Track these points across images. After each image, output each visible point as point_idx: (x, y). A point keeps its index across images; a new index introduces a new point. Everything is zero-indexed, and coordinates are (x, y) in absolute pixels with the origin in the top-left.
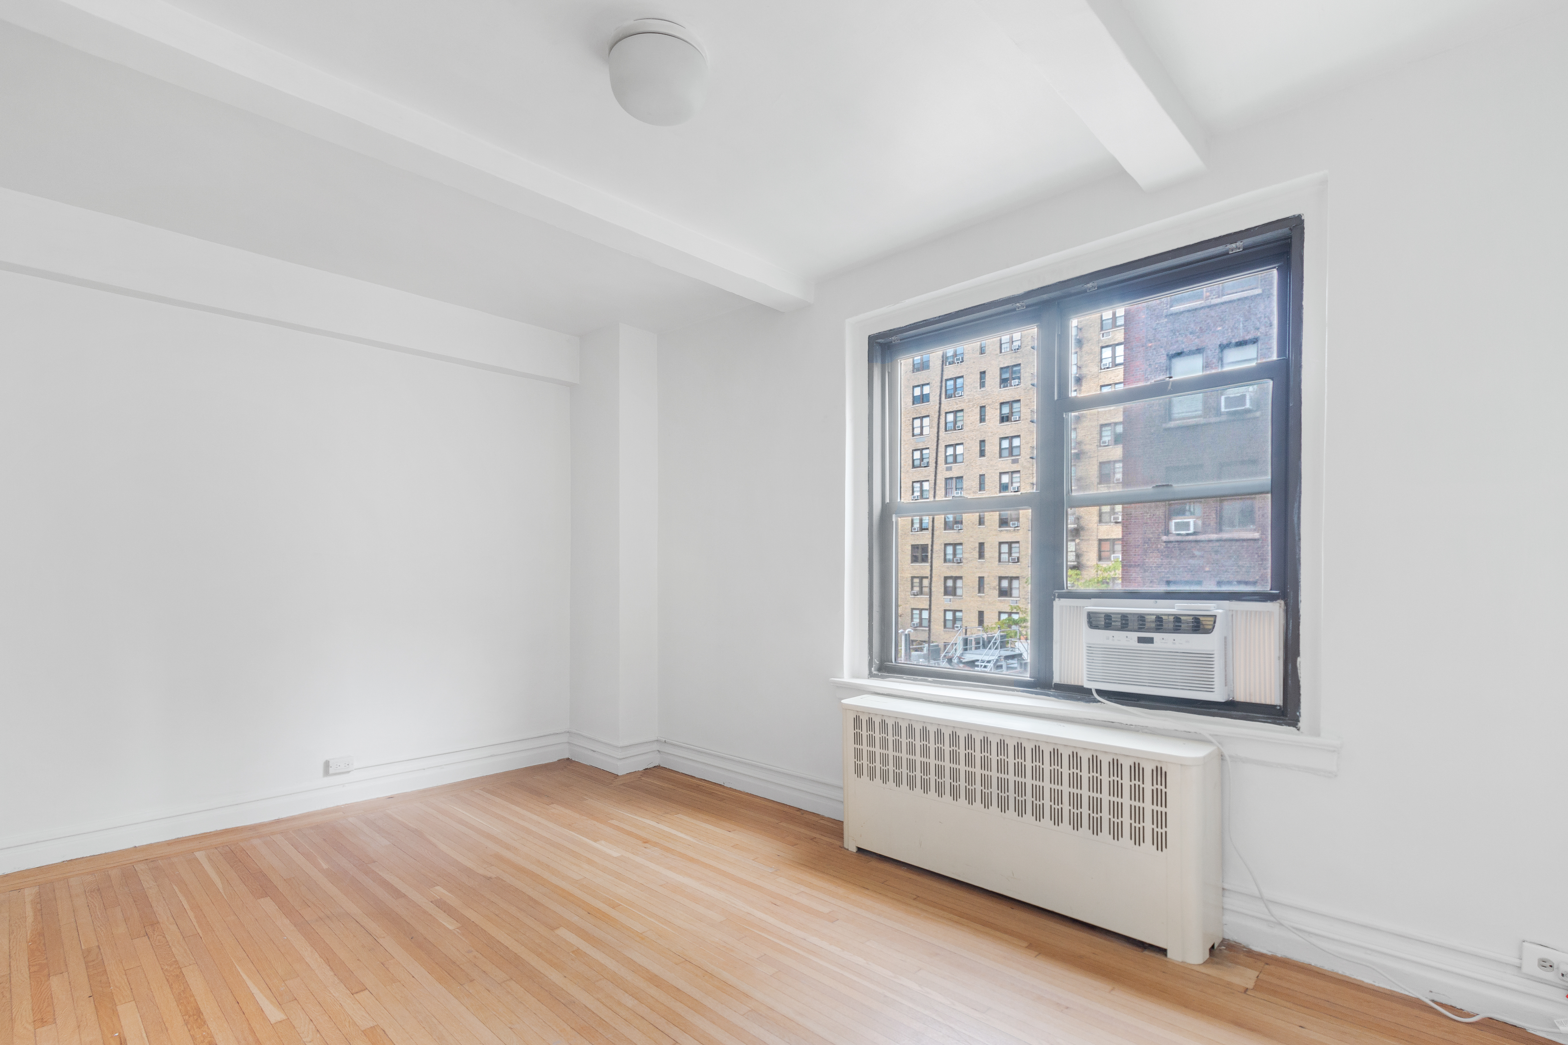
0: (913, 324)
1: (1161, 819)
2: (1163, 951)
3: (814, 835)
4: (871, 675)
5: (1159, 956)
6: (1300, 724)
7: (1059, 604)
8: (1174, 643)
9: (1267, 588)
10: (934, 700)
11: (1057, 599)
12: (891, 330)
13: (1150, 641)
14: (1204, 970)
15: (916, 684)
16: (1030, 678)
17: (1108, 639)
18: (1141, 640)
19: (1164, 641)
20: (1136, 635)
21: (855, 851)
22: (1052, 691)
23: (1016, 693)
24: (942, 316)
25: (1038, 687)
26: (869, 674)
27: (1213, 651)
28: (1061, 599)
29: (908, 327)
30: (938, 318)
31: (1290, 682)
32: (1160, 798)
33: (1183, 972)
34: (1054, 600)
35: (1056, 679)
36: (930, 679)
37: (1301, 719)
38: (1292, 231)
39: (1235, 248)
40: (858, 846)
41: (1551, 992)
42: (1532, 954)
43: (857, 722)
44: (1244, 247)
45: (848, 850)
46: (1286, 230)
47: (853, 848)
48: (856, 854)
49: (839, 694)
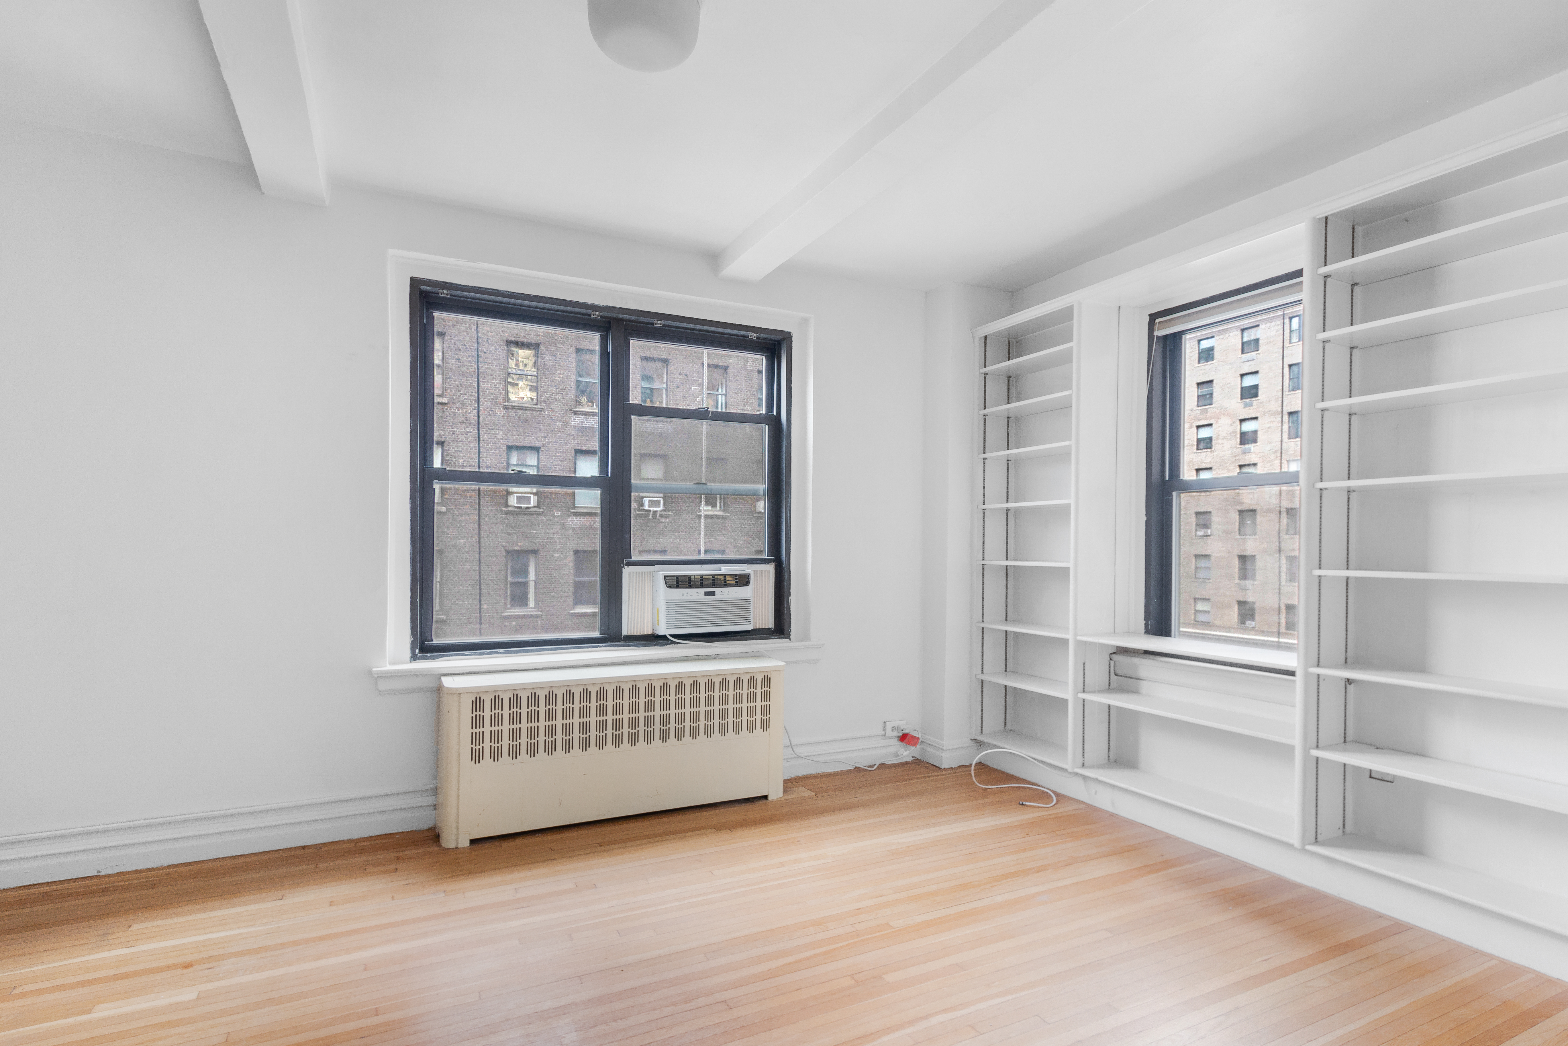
1: (766, 710)
2: (765, 797)
3: (396, 855)
4: (414, 658)
5: (763, 802)
6: (791, 637)
7: (628, 570)
8: (728, 594)
9: (765, 556)
11: (626, 567)
13: (713, 594)
14: (786, 797)
15: (484, 658)
16: (600, 634)
17: (683, 595)
18: (707, 594)
19: (722, 593)
20: (702, 591)
21: (468, 845)
22: (621, 643)
23: (599, 648)
25: (608, 641)
27: (750, 597)
28: (630, 566)
31: (785, 612)
32: (766, 696)
33: (779, 803)
34: (623, 568)
35: (625, 632)
36: (501, 650)
38: (783, 339)
39: (753, 336)
40: (471, 838)
41: (896, 742)
42: (889, 726)
43: (477, 704)
44: (757, 338)
45: (457, 848)
46: (781, 337)
47: (465, 843)
48: (472, 847)
49: (383, 686)
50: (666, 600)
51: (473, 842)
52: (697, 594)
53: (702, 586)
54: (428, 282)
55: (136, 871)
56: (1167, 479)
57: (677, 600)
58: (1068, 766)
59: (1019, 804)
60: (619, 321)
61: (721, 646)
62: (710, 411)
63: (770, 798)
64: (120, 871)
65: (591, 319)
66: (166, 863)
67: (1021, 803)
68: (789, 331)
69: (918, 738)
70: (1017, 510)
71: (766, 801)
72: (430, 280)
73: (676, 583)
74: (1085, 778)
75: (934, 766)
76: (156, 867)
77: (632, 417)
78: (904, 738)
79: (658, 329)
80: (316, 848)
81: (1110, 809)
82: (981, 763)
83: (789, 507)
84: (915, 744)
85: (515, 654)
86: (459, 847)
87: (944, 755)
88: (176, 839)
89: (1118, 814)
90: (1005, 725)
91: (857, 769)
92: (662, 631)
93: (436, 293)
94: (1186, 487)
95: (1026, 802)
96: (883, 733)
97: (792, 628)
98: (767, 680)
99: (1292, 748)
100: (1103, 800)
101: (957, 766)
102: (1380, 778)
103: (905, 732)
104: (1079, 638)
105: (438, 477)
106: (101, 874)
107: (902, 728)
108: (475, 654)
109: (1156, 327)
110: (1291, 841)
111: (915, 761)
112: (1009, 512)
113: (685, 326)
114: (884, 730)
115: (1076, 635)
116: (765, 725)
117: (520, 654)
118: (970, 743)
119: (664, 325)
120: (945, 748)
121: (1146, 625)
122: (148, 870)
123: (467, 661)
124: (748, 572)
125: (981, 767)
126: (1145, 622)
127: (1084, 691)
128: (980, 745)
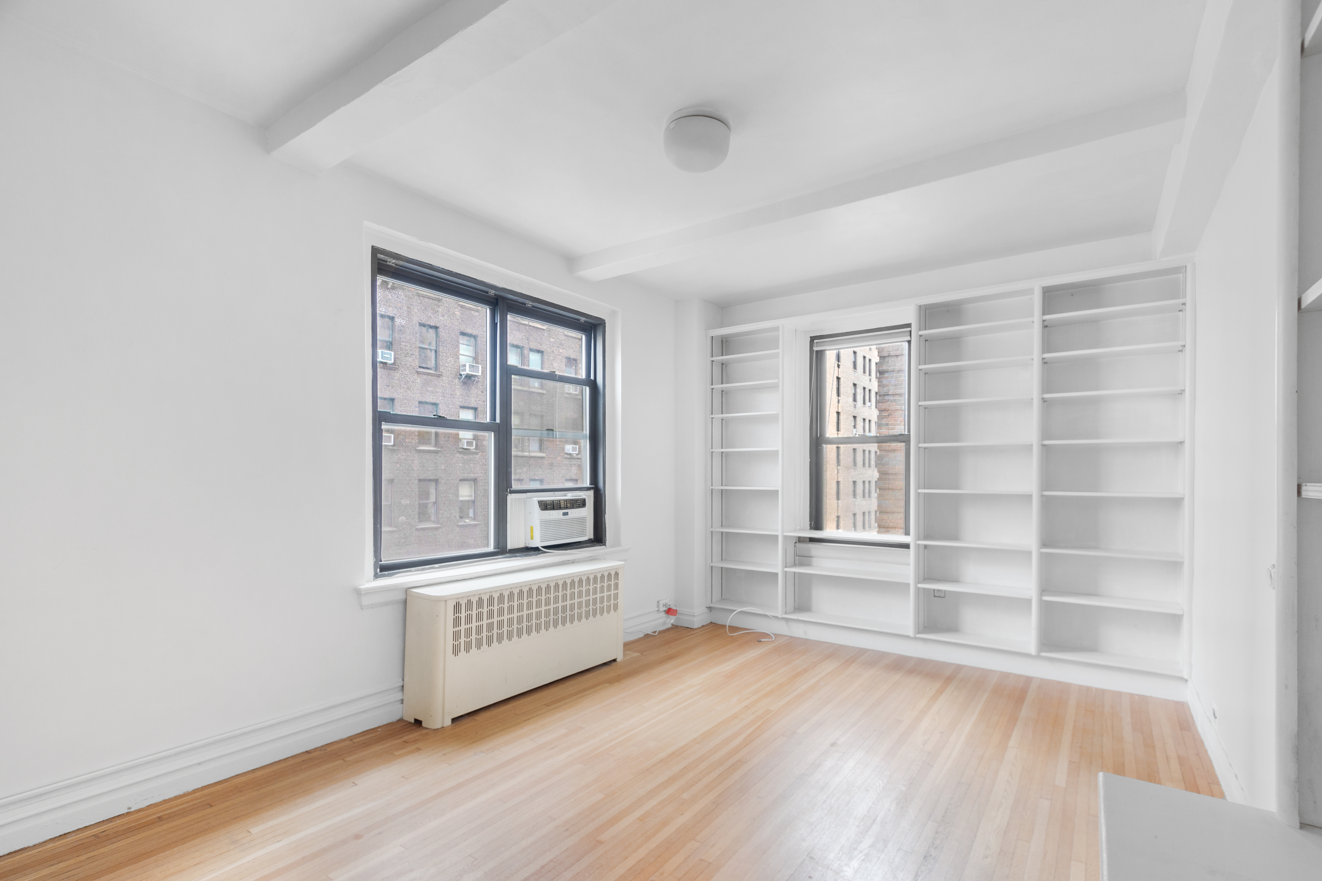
0: (419, 261)
1: (616, 596)
2: (615, 660)
4: (376, 576)
5: (614, 664)
6: (606, 544)
7: (510, 497)
8: (575, 514)
9: (589, 485)
10: (467, 578)
11: (509, 494)
12: (397, 254)
13: (567, 514)
14: (623, 659)
15: (425, 573)
16: (494, 549)
17: (549, 515)
18: (563, 514)
19: (571, 513)
20: (561, 512)
21: (451, 723)
22: (508, 555)
23: (499, 560)
24: (445, 269)
26: (374, 576)
27: (582, 516)
28: (512, 494)
29: (414, 261)
30: (441, 269)
33: (621, 664)
34: (507, 495)
35: (509, 547)
36: (436, 566)
37: (607, 542)
38: (600, 324)
39: (583, 319)
40: (452, 718)
41: (663, 614)
42: (661, 603)
43: (457, 607)
44: (585, 322)
45: (443, 727)
46: (599, 322)
47: (448, 722)
48: (453, 724)
49: (366, 601)
50: (541, 520)
51: (454, 720)
52: (556, 514)
53: (560, 508)
54: (383, 252)
55: (165, 801)
56: (819, 436)
57: (545, 519)
58: (779, 615)
59: (758, 641)
60: (504, 299)
61: (578, 553)
62: (557, 375)
63: (618, 660)
64: (150, 804)
65: (488, 296)
66: (190, 788)
67: (759, 640)
68: (604, 319)
69: (676, 610)
70: (727, 453)
71: (615, 663)
72: (385, 250)
73: (545, 506)
74: (787, 620)
75: (688, 628)
76: (182, 793)
77: (513, 376)
78: (669, 611)
79: (528, 308)
80: (321, 750)
81: (804, 637)
82: (711, 622)
83: (604, 448)
84: (675, 615)
85: (446, 569)
86: (445, 726)
87: (695, 619)
88: (199, 764)
89: (809, 638)
90: (722, 596)
91: (647, 636)
92: (537, 543)
93: (384, 261)
94: (830, 442)
95: (762, 639)
96: (657, 609)
97: (607, 538)
98: (617, 574)
99: (909, 584)
100: (798, 631)
101: (700, 626)
102: (938, 596)
103: (670, 607)
104: (785, 534)
105: (385, 420)
106: (132, 810)
107: (669, 604)
108: (419, 570)
109: (815, 345)
110: (908, 634)
111: (673, 627)
112: (723, 453)
113: (543, 308)
114: (658, 606)
115: (783, 532)
116: (616, 607)
117: (449, 568)
118: (706, 610)
119: (533, 306)
120: (695, 615)
121: (810, 524)
122: (176, 798)
123: (418, 575)
124: (584, 497)
125: (713, 625)
126: (810, 523)
127: (786, 567)
128: (711, 611)
